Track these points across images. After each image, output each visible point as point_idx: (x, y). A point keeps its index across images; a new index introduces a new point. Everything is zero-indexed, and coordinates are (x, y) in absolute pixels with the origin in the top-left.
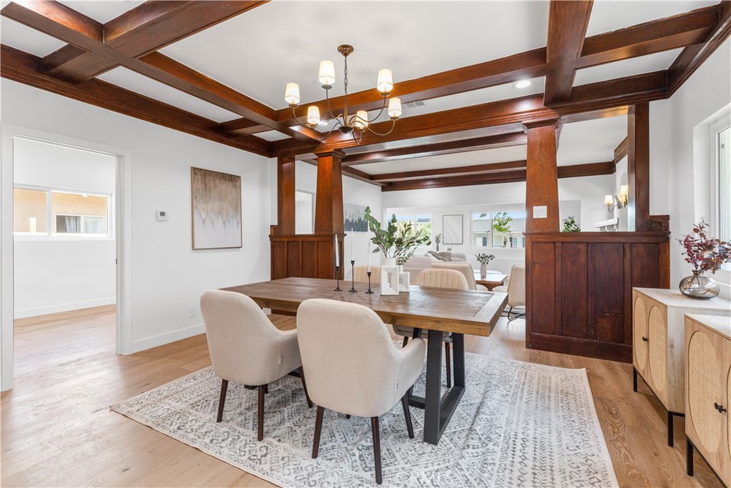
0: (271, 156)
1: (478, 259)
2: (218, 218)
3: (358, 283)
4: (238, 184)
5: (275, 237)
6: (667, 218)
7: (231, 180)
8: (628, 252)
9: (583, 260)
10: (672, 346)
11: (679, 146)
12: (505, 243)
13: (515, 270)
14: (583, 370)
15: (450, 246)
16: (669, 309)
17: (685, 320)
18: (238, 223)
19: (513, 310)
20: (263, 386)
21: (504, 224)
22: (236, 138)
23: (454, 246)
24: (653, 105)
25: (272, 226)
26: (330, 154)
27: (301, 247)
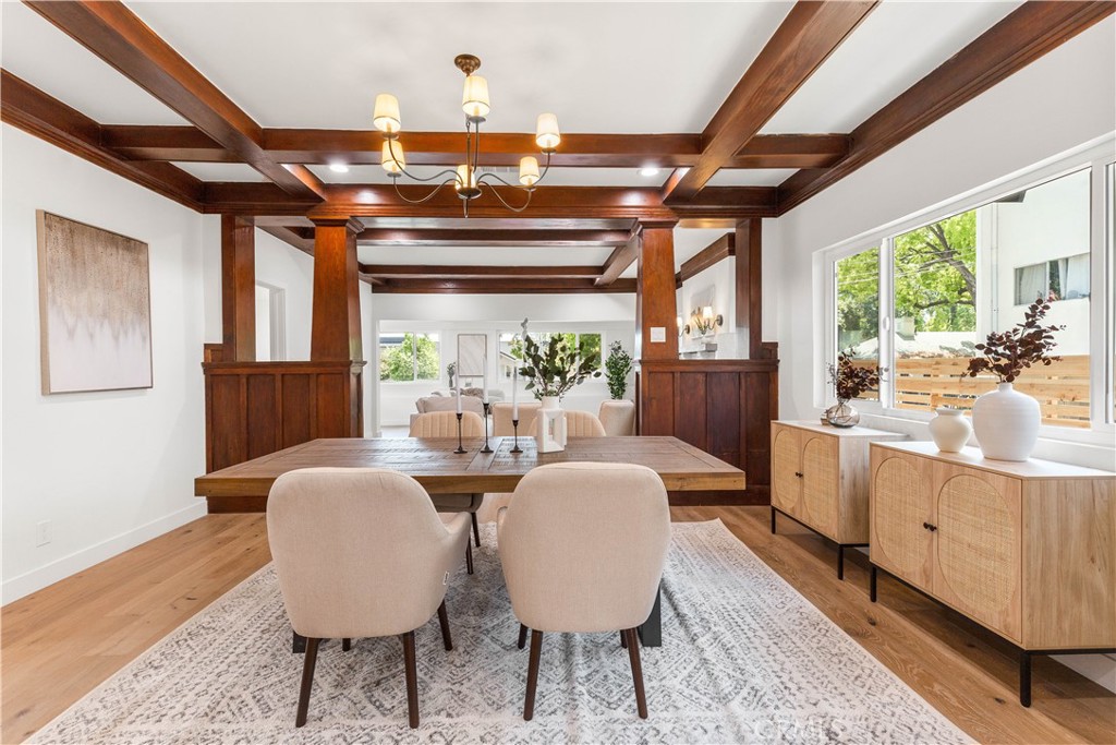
0: (205, 211)
2: (102, 325)
3: (467, 439)
4: (142, 257)
5: (218, 367)
6: (775, 345)
7: (128, 249)
8: (743, 381)
9: (702, 392)
10: (843, 477)
11: (794, 270)
14: (718, 520)
15: (469, 380)
16: (841, 440)
17: (871, 449)
18: (144, 338)
20: (405, 635)
22: (137, 163)
23: (475, 379)
24: (766, 222)
25: (207, 346)
26: (342, 223)
27: (279, 384)
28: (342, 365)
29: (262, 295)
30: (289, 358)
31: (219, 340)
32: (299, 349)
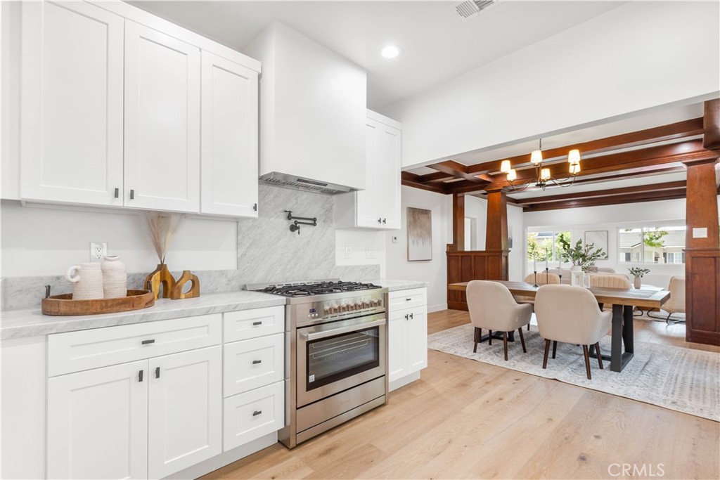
0: (447, 193)
1: (632, 273)
2: (420, 240)
4: (429, 216)
5: (451, 253)
7: (426, 214)
12: (656, 259)
13: (674, 282)
18: (430, 243)
19: (670, 318)
21: (657, 239)
22: (429, 184)
25: (448, 245)
26: (499, 190)
27: (473, 260)
28: (498, 252)
29: (467, 222)
30: (478, 250)
31: (452, 243)
32: (481, 246)
